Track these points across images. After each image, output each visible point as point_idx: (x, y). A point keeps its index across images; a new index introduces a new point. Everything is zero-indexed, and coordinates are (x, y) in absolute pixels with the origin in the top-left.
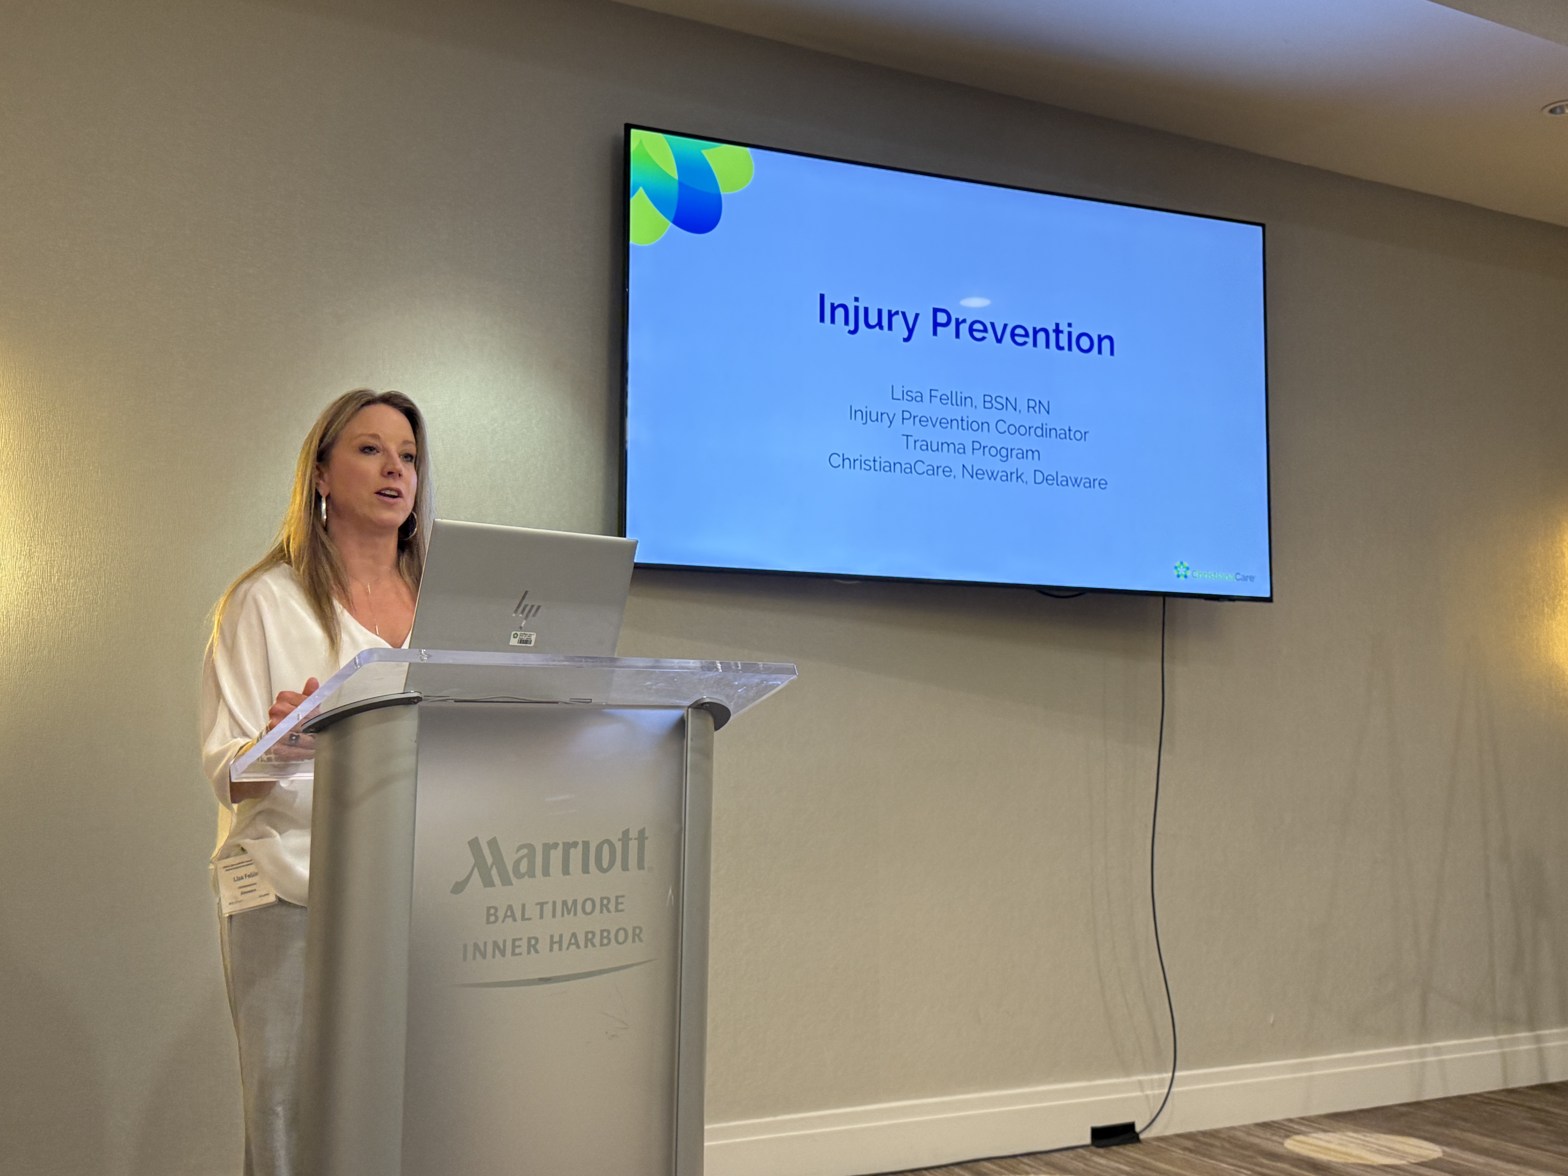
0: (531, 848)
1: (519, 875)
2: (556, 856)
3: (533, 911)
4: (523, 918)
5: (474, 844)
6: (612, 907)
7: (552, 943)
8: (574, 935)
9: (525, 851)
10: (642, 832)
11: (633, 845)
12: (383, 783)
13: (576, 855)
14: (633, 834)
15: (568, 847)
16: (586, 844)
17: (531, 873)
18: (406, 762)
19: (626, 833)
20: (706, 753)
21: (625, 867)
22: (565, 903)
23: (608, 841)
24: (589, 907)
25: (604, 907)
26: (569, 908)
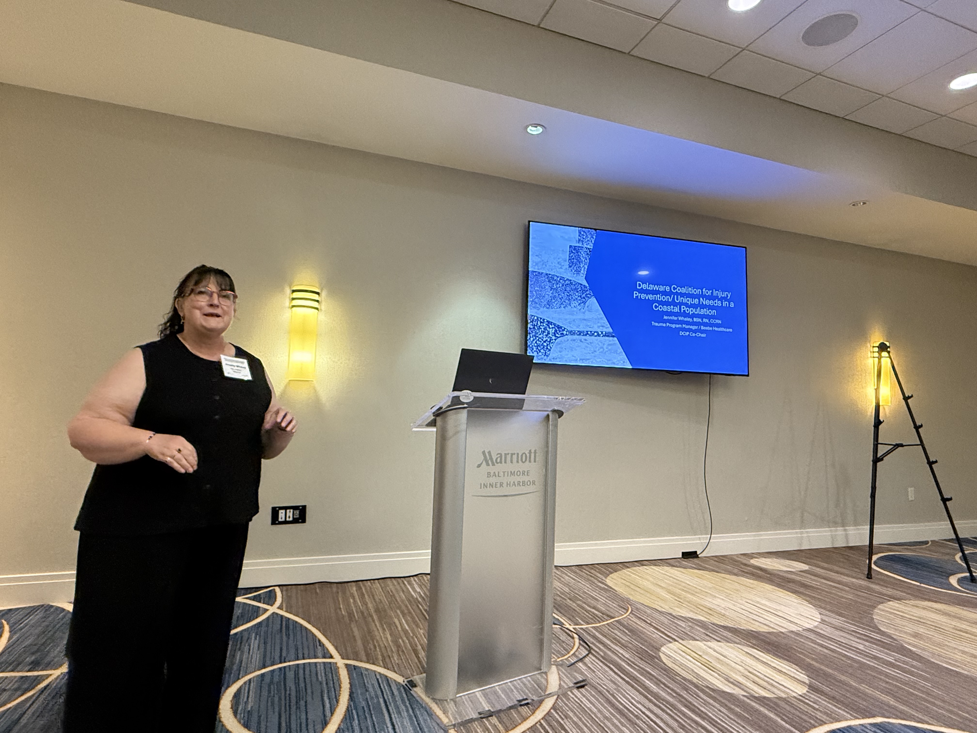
0: (501, 454)
1: (497, 463)
2: (509, 457)
3: (501, 474)
4: (498, 476)
5: (484, 453)
6: (526, 474)
7: (507, 484)
8: (514, 482)
9: (499, 455)
10: (535, 451)
11: (533, 455)
12: (457, 433)
13: (515, 457)
14: (533, 451)
15: (512, 454)
16: (518, 454)
17: (501, 462)
18: (464, 426)
19: (530, 451)
20: (556, 426)
21: (530, 461)
22: (511, 472)
23: (524, 453)
24: (518, 474)
25: (523, 474)
26: (512, 474)
